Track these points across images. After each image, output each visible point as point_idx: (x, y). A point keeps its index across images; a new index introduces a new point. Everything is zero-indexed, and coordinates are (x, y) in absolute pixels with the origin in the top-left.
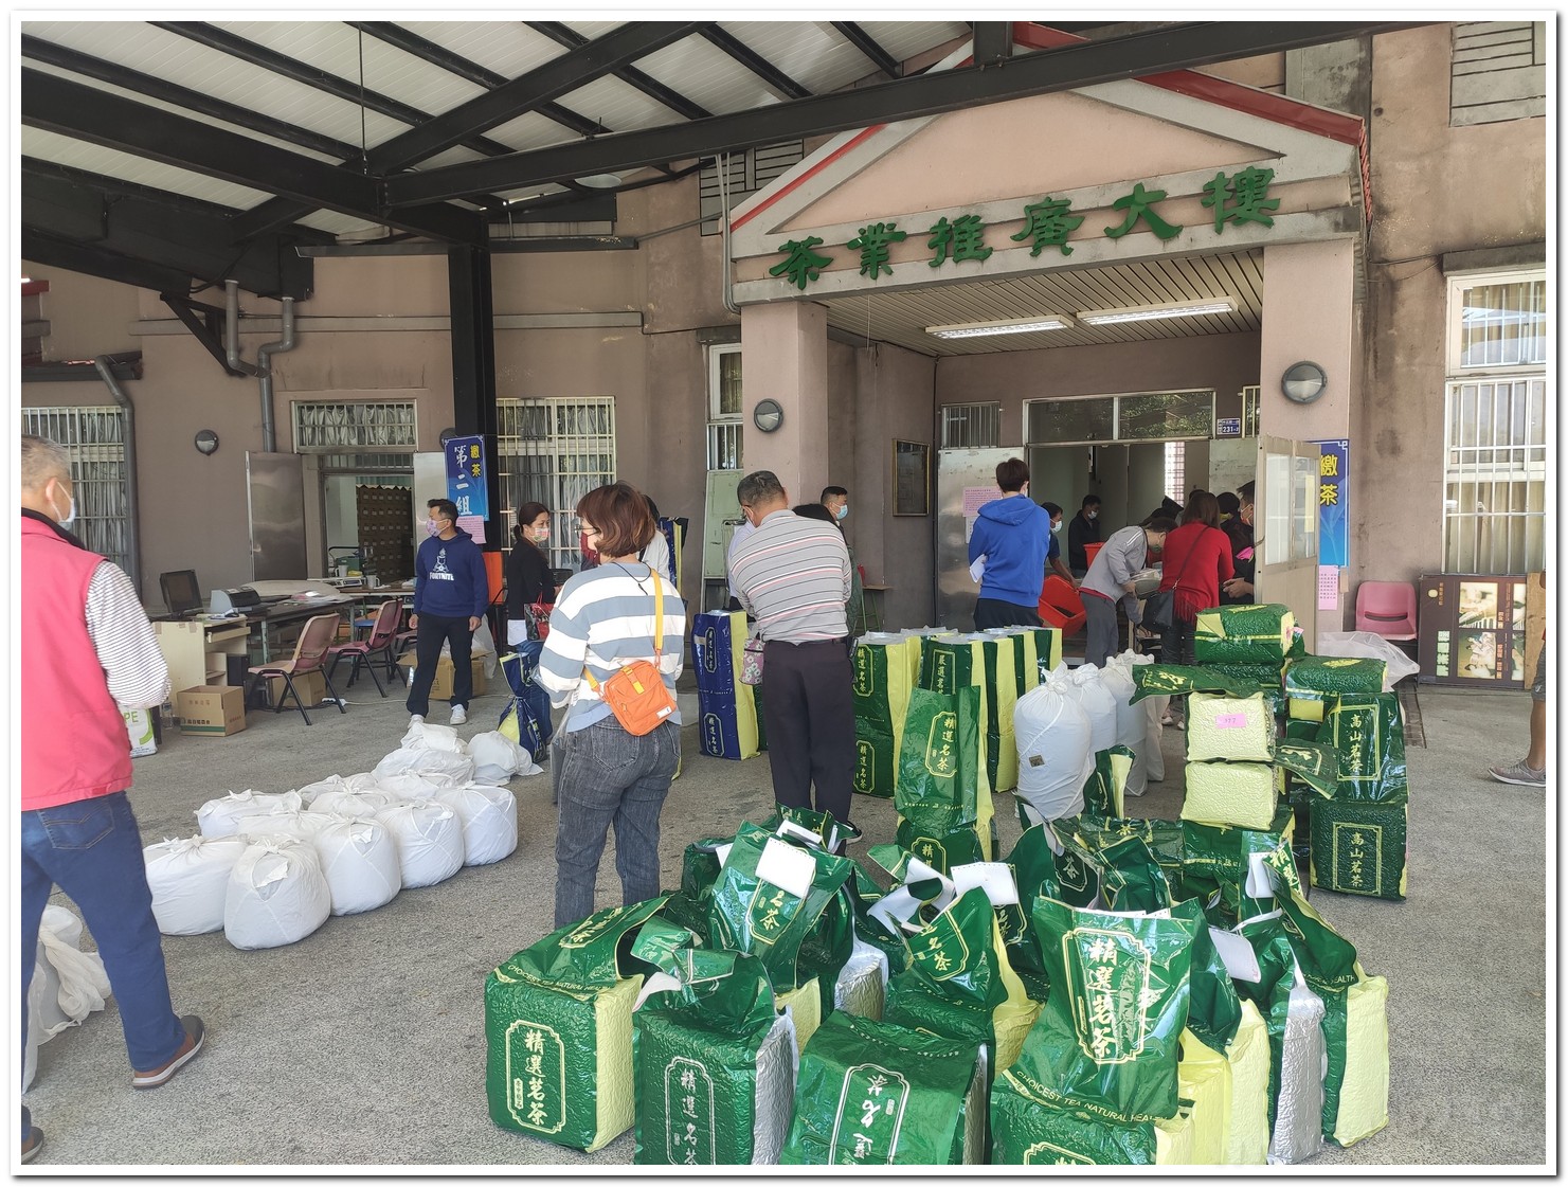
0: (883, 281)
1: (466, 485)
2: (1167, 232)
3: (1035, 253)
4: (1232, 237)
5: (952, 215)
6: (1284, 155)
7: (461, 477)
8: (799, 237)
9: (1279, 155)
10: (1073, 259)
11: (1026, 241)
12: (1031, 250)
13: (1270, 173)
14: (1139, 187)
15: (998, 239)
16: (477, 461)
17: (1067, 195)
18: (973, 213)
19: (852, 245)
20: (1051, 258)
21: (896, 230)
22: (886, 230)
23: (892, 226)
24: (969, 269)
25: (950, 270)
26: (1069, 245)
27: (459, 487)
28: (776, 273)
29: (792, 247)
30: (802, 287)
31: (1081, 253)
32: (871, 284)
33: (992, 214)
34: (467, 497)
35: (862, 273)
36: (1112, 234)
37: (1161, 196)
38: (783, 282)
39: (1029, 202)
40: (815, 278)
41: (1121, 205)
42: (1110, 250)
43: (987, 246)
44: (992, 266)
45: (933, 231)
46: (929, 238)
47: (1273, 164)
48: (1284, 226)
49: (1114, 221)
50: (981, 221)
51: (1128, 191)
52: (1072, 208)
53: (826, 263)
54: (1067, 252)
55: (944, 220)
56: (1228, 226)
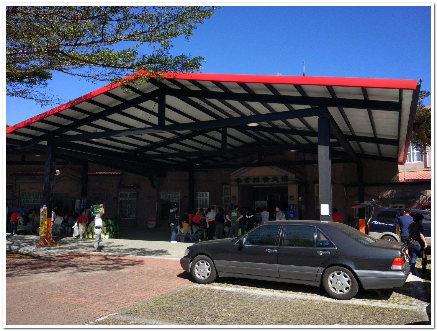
0: (248, 183)
2: (278, 181)
3: (265, 182)
4: (284, 183)
8: (238, 178)
13: (287, 177)
15: (261, 180)
17: (268, 176)
18: (258, 177)
19: (244, 179)
20: (266, 183)
21: (249, 178)
24: (258, 183)
25: (255, 183)
28: (235, 182)
29: (237, 179)
30: (239, 183)
31: (269, 183)
32: (247, 184)
33: (260, 177)
35: (246, 182)
36: (273, 181)
37: (277, 178)
38: (236, 183)
39: (264, 177)
41: (273, 178)
42: (272, 183)
43: (259, 181)
44: (260, 183)
46: (253, 179)
47: (288, 176)
48: (289, 182)
51: (274, 177)
52: (268, 178)
53: (241, 181)
54: (268, 182)
55: (255, 178)
56: (284, 181)
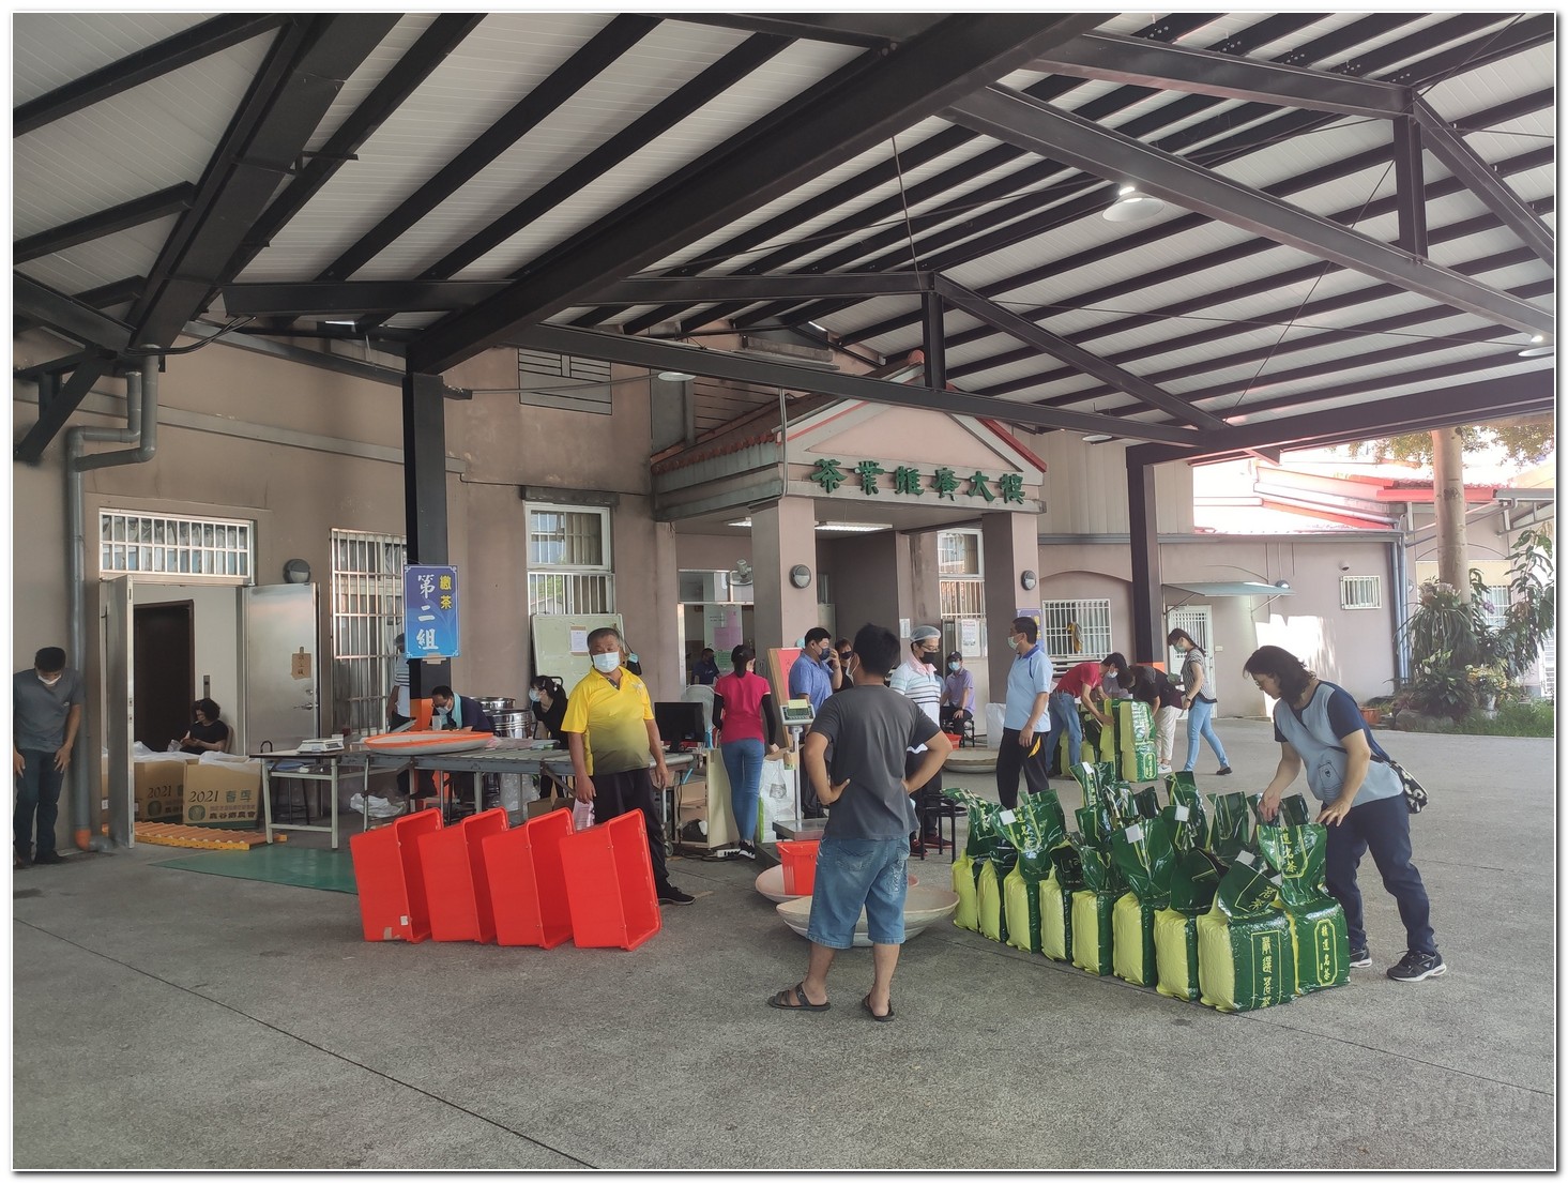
0: (872, 497)
1: (432, 617)
2: (988, 498)
3: (940, 496)
4: (1008, 505)
5: (902, 466)
7: (425, 608)
8: (824, 458)
9: (1022, 471)
10: (955, 503)
11: (936, 489)
12: (937, 494)
13: (1020, 479)
14: (976, 472)
15: (923, 483)
16: (446, 593)
17: (950, 467)
18: (912, 467)
19: (855, 471)
20: (947, 500)
21: (878, 467)
22: (873, 466)
23: (876, 465)
24: (912, 498)
25: (904, 497)
26: (952, 495)
27: (422, 618)
28: (809, 478)
30: (829, 491)
31: (956, 500)
32: (866, 498)
33: (919, 471)
34: (432, 631)
35: (861, 490)
37: (985, 479)
38: (816, 486)
39: (934, 468)
40: (836, 487)
41: (970, 480)
42: (966, 502)
43: (919, 487)
44: (923, 499)
45: (897, 473)
47: (1021, 474)
49: (969, 487)
50: (915, 472)
52: (952, 475)
53: (842, 478)
54: (952, 498)
56: (1008, 500)
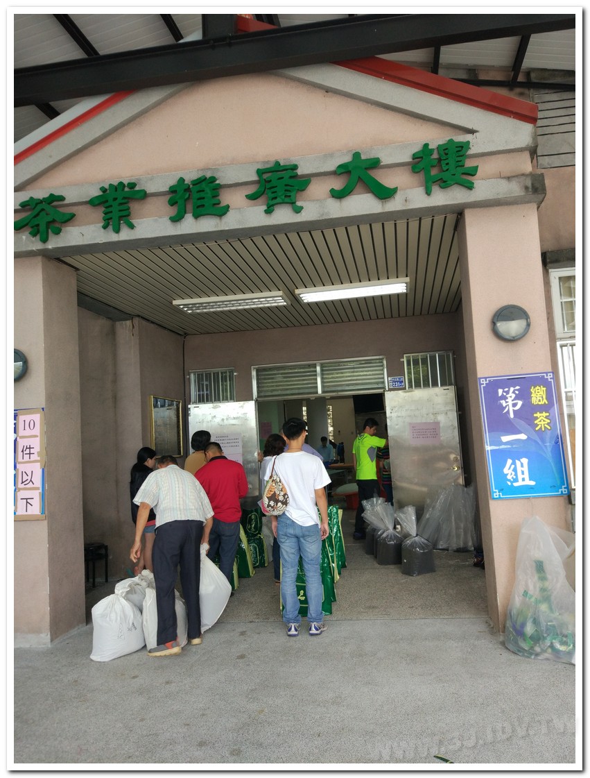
0: (125, 235)
2: (385, 194)
3: (269, 211)
4: (441, 198)
5: (190, 177)
6: (476, 131)
8: (41, 195)
9: (472, 132)
10: (304, 217)
11: (261, 200)
12: (265, 208)
13: (467, 144)
14: (357, 155)
15: (233, 198)
17: (294, 160)
18: (208, 175)
19: (93, 203)
20: (283, 216)
21: (137, 188)
22: (126, 189)
23: (132, 186)
24: (208, 225)
25: (190, 225)
26: (299, 204)
28: (18, 227)
29: (34, 203)
30: (45, 240)
31: (310, 211)
32: (114, 237)
33: (226, 177)
35: (105, 227)
36: (338, 195)
37: (375, 164)
38: (24, 237)
39: (260, 167)
40: (58, 232)
41: (343, 169)
42: (335, 209)
43: (223, 204)
44: (231, 222)
45: (173, 191)
46: (168, 197)
47: (468, 137)
48: (484, 188)
49: (337, 184)
50: (217, 182)
51: (347, 159)
52: (300, 172)
53: (70, 219)
54: (298, 210)
55: (182, 180)
56: (436, 189)
